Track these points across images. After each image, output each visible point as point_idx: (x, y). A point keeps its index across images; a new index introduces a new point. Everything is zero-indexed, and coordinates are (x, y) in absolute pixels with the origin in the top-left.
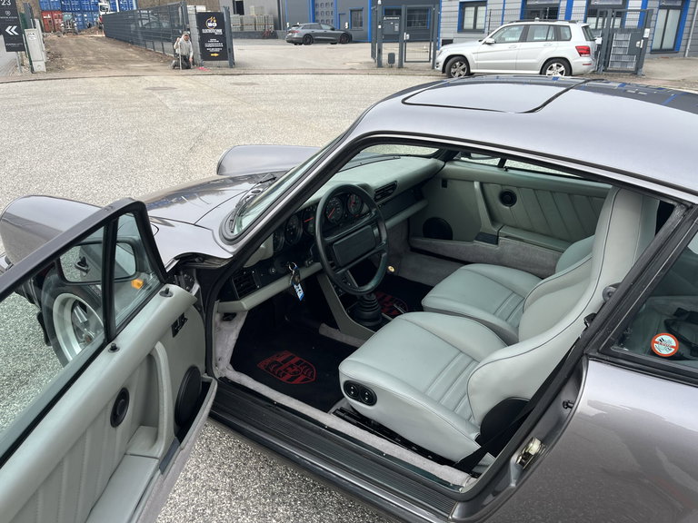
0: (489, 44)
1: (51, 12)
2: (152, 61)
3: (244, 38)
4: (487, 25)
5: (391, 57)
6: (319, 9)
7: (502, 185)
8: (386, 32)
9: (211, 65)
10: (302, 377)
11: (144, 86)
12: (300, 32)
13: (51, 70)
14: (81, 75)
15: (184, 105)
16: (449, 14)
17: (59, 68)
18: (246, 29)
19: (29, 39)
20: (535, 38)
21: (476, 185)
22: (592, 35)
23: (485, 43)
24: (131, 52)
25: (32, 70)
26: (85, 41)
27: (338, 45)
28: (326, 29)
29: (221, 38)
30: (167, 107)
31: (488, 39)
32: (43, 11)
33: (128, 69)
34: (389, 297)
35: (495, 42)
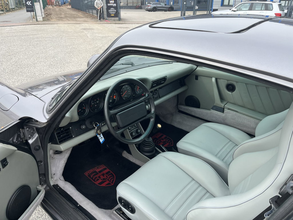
0: (234, 11)
2: (87, 18)
3: (128, 9)
4: (234, 3)
7: (227, 80)
8: (188, 6)
9: (111, 20)
10: (107, 182)
11: (81, 28)
12: (151, 6)
13: (45, 20)
14: (57, 22)
15: (95, 36)
17: (48, 20)
18: (129, 5)
19: (36, 7)
20: (256, 9)
21: (214, 80)
22: (283, 8)
23: (233, 11)
24: (80, 14)
25: (37, 20)
26: (63, 9)
27: (168, 12)
28: (163, 5)
29: (116, 8)
30: (88, 37)
31: (234, 9)
33: (76, 21)
34: (164, 136)
35: (237, 10)
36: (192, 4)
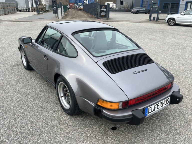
0: (183, 15)
1: (72, 3)
3: (121, 11)
5: (154, 18)
6: (144, 3)
8: (153, 11)
9: (102, 19)
12: (135, 10)
13: (63, 19)
16: (182, 5)
17: (65, 18)
18: (122, 9)
19: (58, 11)
25: (58, 18)
28: (144, 9)
29: (105, 12)
31: (182, 14)
32: (70, 3)
33: (81, 19)
35: (185, 14)
36: (157, 9)
